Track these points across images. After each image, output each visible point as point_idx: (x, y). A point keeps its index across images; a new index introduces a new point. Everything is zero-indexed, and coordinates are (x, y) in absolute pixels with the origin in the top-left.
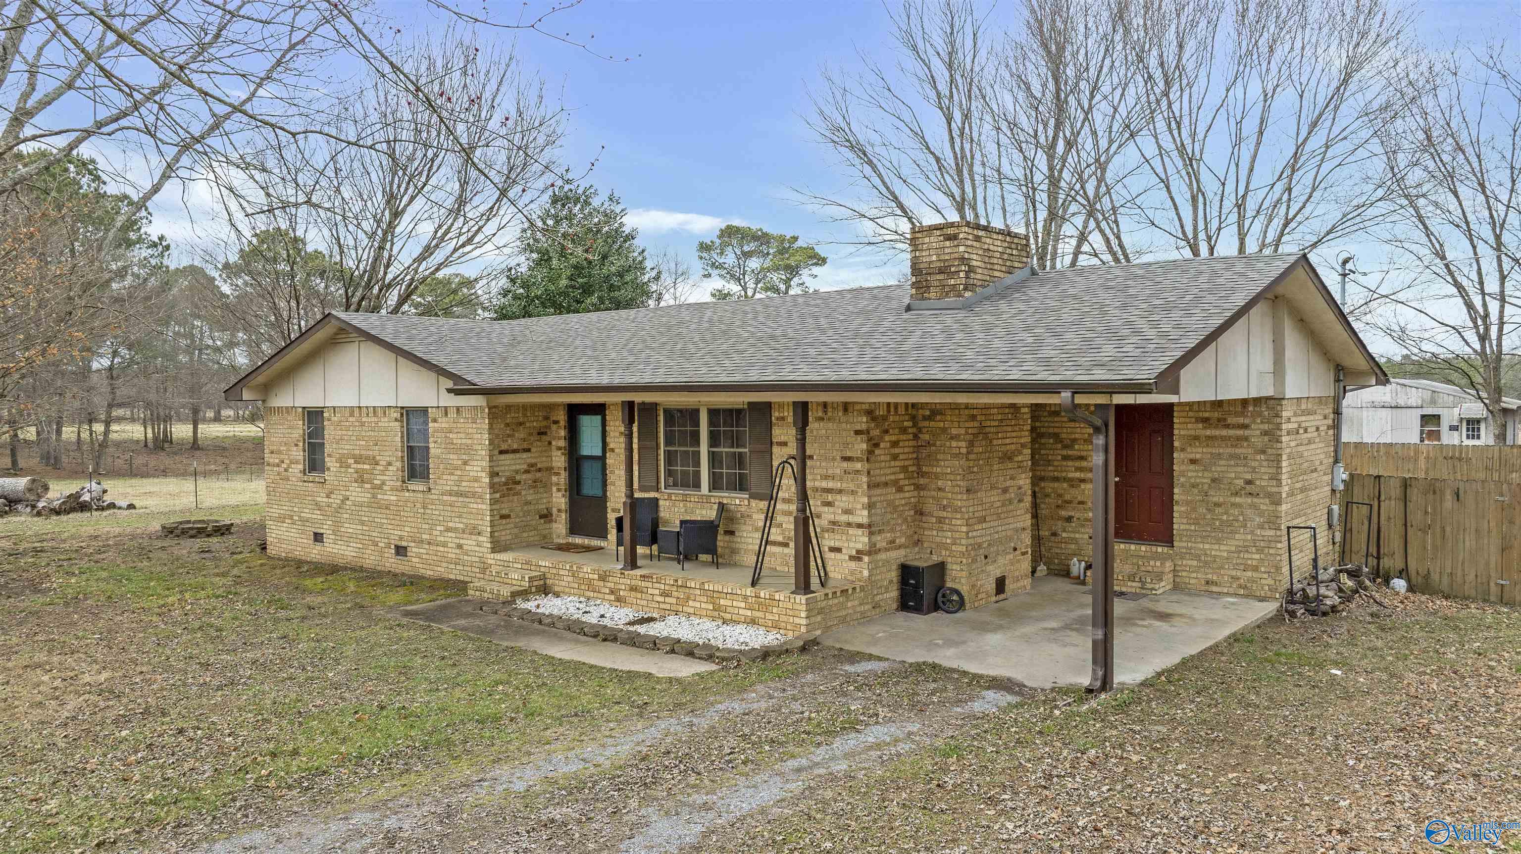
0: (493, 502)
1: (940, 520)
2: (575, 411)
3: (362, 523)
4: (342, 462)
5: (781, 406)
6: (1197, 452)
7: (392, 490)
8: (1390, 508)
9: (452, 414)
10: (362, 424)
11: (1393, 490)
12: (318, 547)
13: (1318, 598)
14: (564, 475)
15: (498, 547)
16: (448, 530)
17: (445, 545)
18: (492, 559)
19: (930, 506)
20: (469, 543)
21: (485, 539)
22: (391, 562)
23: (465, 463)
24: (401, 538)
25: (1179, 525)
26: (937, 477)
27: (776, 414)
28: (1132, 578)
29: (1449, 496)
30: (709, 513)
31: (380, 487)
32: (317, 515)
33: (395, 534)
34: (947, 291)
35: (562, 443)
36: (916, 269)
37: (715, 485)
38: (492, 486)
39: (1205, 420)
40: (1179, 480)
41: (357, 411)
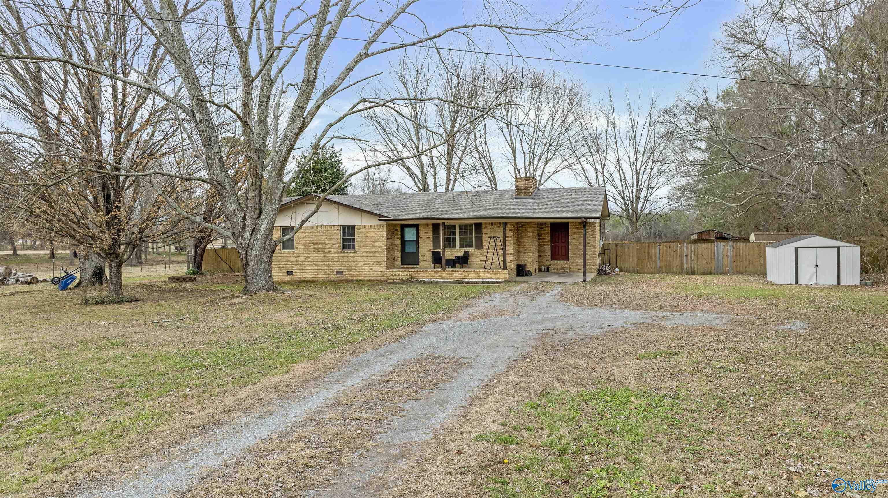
0: (387, 254)
1: (524, 253)
2: (403, 227)
3: (318, 266)
4: (306, 245)
5: (485, 223)
6: (576, 236)
7: (335, 253)
8: (613, 251)
9: (368, 228)
10: (318, 232)
11: (613, 246)
12: (291, 276)
13: (605, 271)
14: (400, 246)
15: (388, 268)
16: (365, 264)
17: (363, 269)
18: (387, 272)
19: (522, 250)
20: (376, 268)
21: (384, 266)
22: (334, 277)
23: (374, 242)
24: (340, 269)
25: (571, 255)
26: (523, 242)
27: (483, 226)
28: (561, 269)
29: (626, 247)
30: (462, 254)
31: (329, 252)
32: (290, 265)
33: (337, 268)
34: (526, 194)
35: (399, 236)
36: (517, 187)
37: (461, 246)
38: (387, 249)
39: (577, 228)
40: (571, 243)
41: (315, 228)
